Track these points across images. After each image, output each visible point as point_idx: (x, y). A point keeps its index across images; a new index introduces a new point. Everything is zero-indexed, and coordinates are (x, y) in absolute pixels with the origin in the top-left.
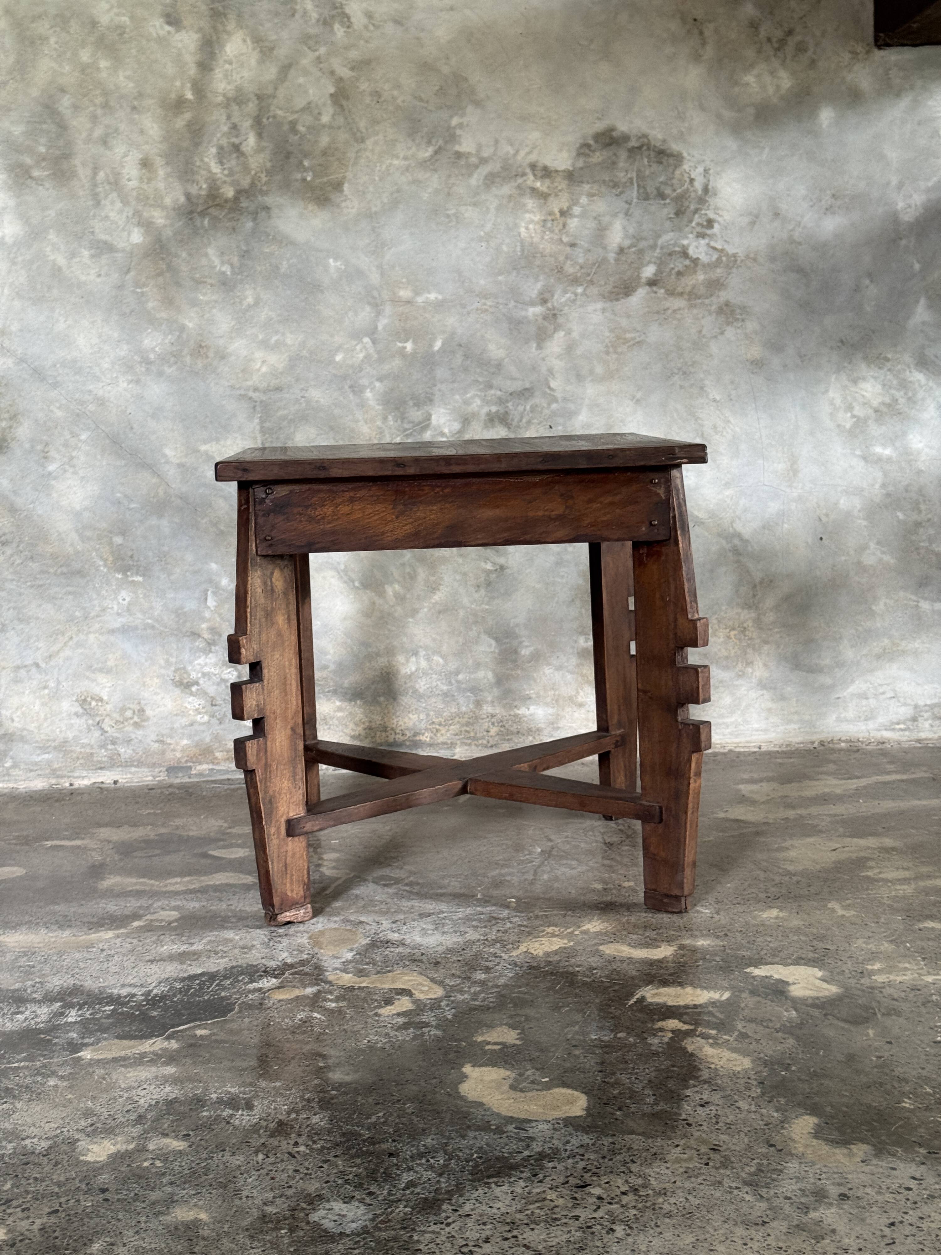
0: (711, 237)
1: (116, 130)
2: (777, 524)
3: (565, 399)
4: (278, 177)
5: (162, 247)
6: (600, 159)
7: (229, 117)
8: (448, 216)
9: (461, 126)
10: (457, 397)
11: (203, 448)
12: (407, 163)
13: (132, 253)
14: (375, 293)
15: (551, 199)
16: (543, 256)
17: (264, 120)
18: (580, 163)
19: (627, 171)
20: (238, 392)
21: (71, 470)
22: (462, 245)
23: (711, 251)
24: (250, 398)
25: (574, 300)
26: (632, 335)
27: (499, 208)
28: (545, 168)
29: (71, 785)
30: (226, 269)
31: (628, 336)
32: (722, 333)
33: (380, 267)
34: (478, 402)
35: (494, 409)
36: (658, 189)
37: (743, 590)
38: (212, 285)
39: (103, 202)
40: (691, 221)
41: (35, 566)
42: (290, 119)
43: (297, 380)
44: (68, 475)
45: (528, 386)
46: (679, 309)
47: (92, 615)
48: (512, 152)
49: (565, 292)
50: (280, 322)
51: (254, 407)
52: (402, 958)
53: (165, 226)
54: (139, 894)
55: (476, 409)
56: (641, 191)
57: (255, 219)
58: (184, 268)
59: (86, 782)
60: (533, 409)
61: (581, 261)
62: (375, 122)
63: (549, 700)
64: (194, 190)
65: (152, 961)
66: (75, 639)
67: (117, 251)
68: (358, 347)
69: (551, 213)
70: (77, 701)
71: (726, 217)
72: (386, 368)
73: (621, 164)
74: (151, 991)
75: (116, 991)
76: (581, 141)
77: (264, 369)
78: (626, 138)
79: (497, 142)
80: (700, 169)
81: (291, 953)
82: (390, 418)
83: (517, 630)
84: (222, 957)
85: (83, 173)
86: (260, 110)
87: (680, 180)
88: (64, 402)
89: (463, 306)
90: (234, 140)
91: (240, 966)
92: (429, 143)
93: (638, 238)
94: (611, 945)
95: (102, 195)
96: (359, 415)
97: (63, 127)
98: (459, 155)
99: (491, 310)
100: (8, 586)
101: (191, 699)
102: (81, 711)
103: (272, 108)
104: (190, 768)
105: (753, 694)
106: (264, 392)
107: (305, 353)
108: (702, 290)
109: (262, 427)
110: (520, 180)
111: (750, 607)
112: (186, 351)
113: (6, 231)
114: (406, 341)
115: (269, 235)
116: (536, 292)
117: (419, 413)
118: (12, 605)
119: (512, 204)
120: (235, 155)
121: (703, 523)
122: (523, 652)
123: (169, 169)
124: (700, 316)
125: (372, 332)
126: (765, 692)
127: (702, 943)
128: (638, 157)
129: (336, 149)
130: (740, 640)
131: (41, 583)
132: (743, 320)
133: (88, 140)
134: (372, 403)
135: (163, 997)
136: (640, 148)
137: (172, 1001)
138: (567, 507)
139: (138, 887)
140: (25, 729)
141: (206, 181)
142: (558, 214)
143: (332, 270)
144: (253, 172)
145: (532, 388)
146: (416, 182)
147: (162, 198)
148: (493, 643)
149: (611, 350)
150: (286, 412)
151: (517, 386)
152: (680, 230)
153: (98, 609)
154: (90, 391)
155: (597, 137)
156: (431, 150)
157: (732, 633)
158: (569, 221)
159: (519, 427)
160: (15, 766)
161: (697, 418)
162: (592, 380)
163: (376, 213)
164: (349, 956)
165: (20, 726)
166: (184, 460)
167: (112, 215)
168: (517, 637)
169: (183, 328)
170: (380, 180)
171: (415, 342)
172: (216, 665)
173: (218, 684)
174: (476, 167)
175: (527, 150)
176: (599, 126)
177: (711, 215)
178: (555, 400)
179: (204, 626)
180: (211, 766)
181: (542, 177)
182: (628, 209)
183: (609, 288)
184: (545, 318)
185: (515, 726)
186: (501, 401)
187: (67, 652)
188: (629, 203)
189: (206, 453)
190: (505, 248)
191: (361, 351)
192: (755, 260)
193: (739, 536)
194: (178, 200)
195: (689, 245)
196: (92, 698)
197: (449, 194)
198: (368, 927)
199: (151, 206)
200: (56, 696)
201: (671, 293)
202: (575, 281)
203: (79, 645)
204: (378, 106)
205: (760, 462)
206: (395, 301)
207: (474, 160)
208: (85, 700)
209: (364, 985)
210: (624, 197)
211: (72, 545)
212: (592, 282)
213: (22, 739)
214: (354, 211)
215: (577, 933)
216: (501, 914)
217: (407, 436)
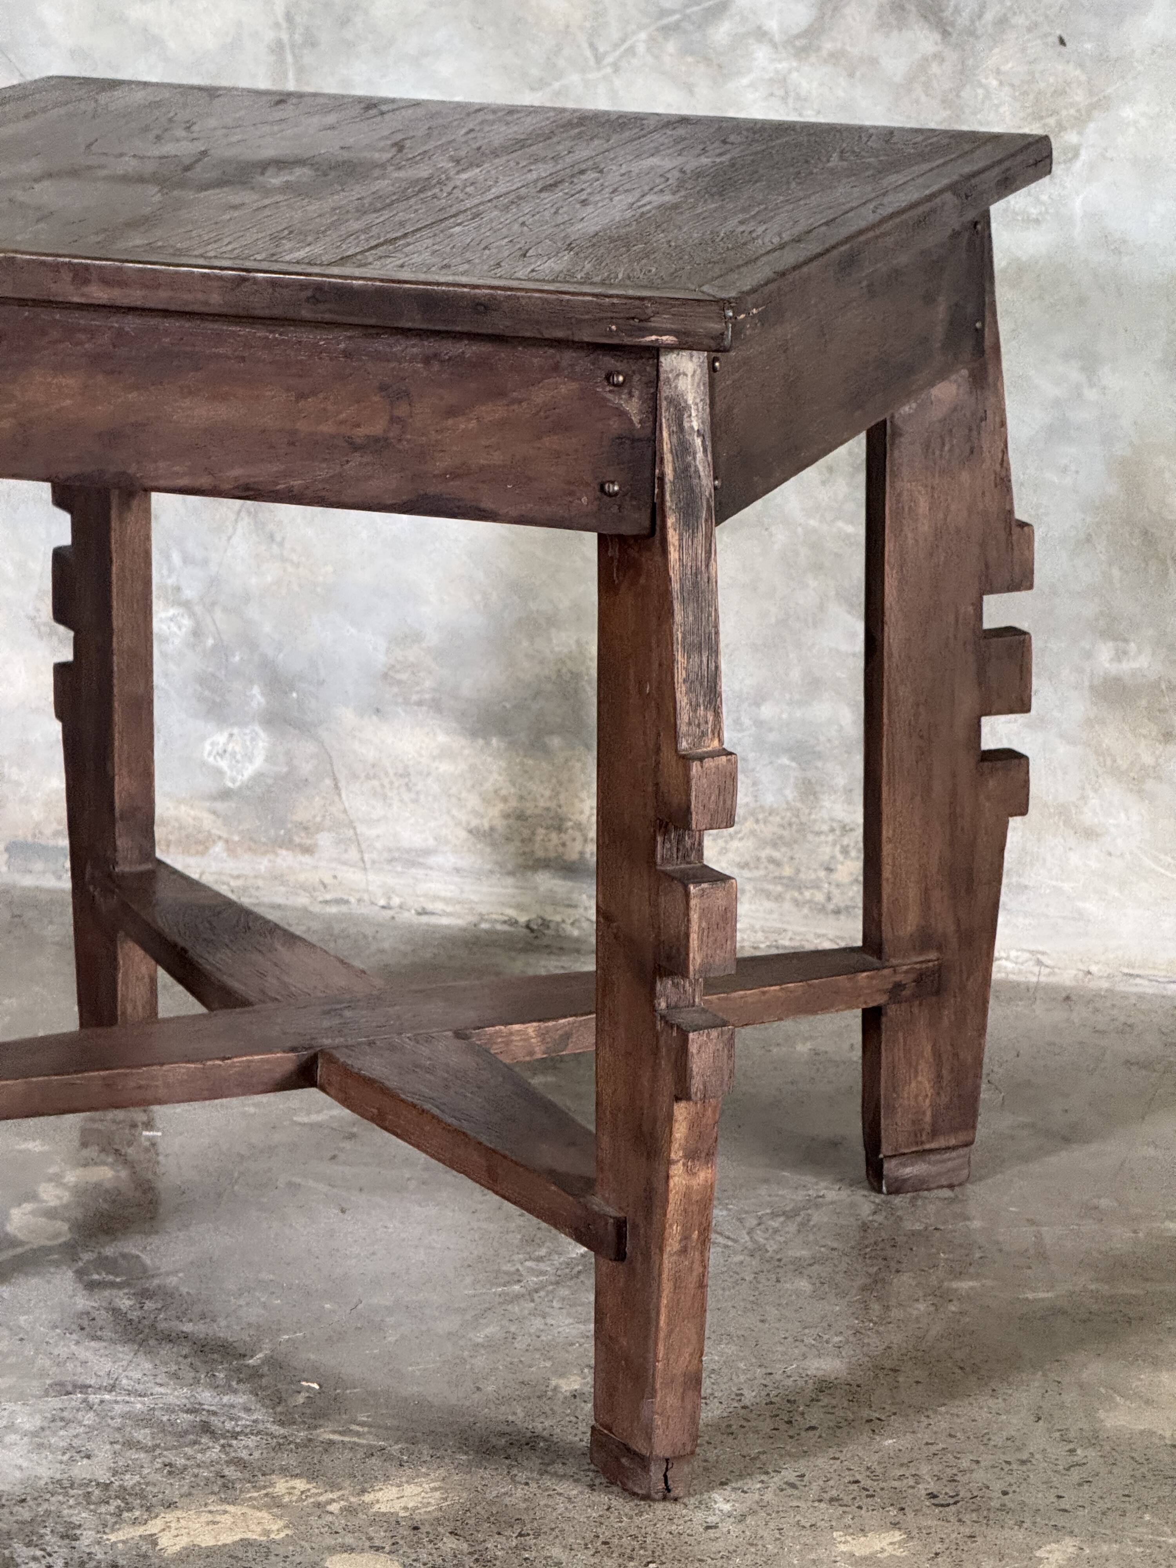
94: (363, 1558)
138: (393, 420)
159: (972, 33)
215: (334, 1507)
216: (237, 1419)
217: (667, 31)
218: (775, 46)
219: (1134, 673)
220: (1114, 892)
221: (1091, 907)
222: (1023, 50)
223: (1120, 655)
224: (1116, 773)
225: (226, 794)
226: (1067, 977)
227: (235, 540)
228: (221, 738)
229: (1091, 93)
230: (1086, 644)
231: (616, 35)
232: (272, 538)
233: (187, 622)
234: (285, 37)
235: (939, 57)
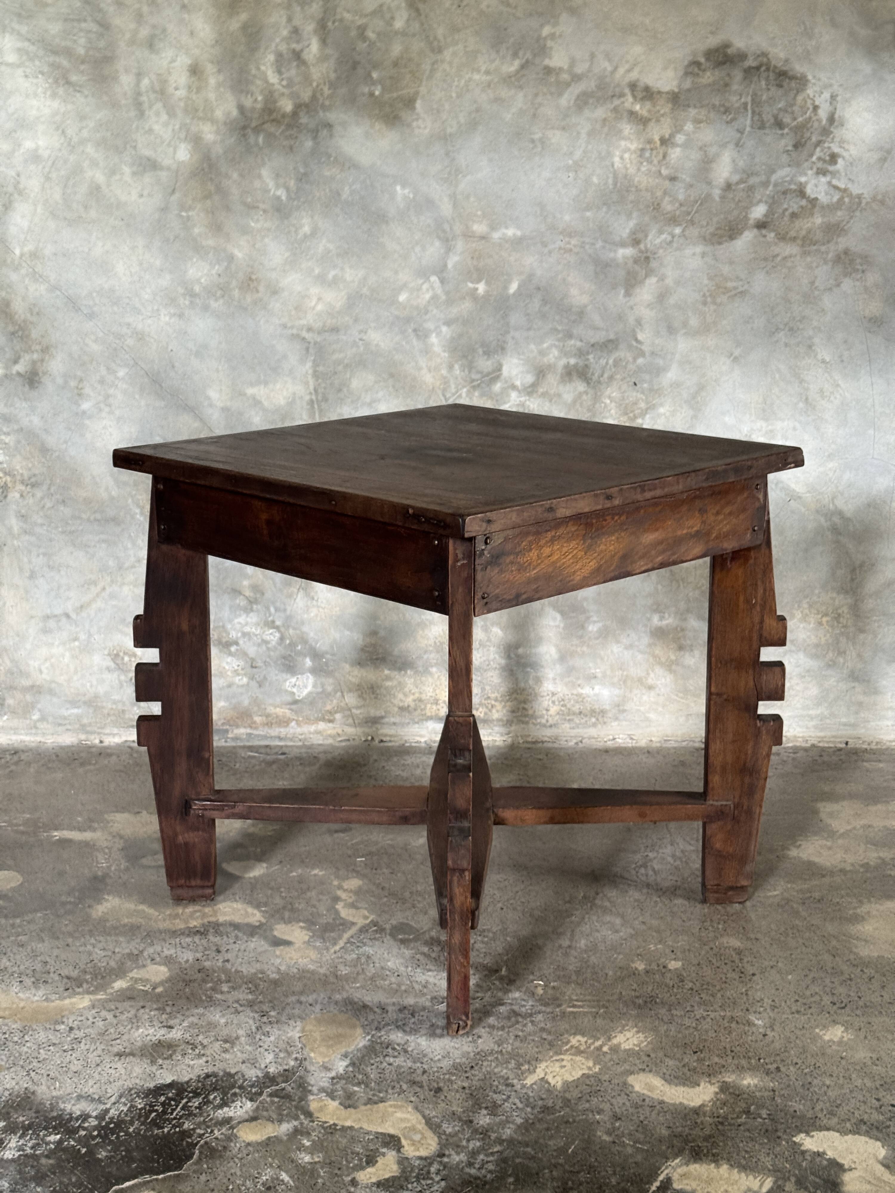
0: (834, 174)
1: (164, 30)
2: (885, 502)
3: (653, 353)
4: (343, 91)
5: (211, 166)
6: (711, 80)
7: (290, 20)
8: (533, 141)
9: (552, 36)
10: (532, 346)
11: (250, 391)
12: (489, 78)
13: (177, 171)
14: (446, 227)
15: (652, 124)
16: (638, 190)
17: (330, 24)
18: (688, 84)
19: (741, 95)
20: (290, 332)
21: (107, 409)
22: (546, 174)
23: (832, 191)
24: (304, 339)
25: (671, 242)
26: (734, 284)
27: (590, 134)
28: (647, 89)
29: (101, 742)
30: (281, 193)
31: (730, 284)
32: (838, 285)
33: (453, 197)
34: (555, 352)
35: (572, 361)
36: (776, 117)
37: (840, 572)
38: (265, 211)
39: (147, 113)
40: (811, 155)
41: (67, 511)
42: (359, 23)
43: (356, 320)
44: (104, 414)
45: (612, 336)
46: (791, 256)
47: (127, 565)
48: (609, 69)
49: (660, 232)
50: (338, 255)
51: (307, 349)
52: (400, 1074)
53: (215, 143)
54: (132, 930)
55: (553, 360)
56: (756, 118)
57: (315, 138)
58: (235, 191)
59: (117, 740)
60: (616, 363)
61: (681, 197)
62: (455, 29)
63: (616, 680)
64: (248, 102)
65: (120, 1055)
66: (108, 590)
67: (162, 169)
68: (425, 287)
69: (650, 141)
70: (109, 655)
71: (853, 151)
72: (455, 311)
73: (735, 87)
74: (107, 1111)
75: (68, 1107)
76: (690, 58)
77: (320, 307)
78: (742, 56)
79: (593, 56)
80: (826, 95)
81: (276, 1056)
82: (457, 367)
83: (585, 604)
84: (200, 1056)
85: (126, 81)
86: (325, 12)
87: (801, 107)
88: (101, 334)
89: (545, 245)
90: (294, 46)
91: (215, 1075)
92: (515, 55)
93: (748, 173)
94: (642, 1076)
95: (146, 106)
96: (423, 362)
97: (105, 26)
98: (548, 71)
99: (576, 250)
100: (38, 530)
101: (229, 659)
102: (112, 665)
103: (339, 10)
104: (227, 731)
105: (843, 686)
106: (319, 333)
107: (365, 291)
108: (819, 235)
109: (315, 372)
110: (616, 102)
111: (847, 592)
112: (234, 283)
113: (41, 143)
114: (479, 281)
115: (330, 156)
116: (627, 231)
117: (489, 363)
118: (42, 550)
119: (606, 129)
120: (295, 64)
121: (800, 498)
122: (590, 628)
123: (221, 78)
124: (814, 265)
125: (441, 271)
126: (856, 684)
127: (749, 1081)
128: (755, 79)
129: (410, 60)
130: (832, 627)
131: (73, 528)
132: (863, 272)
133: (132, 42)
134: (437, 349)
135: (120, 1124)
136: (758, 68)
137: (127, 1134)
139: (133, 920)
140: (54, 682)
141: (261, 92)
142: (658, 142)
143: (399, 198)
144: (315, 84)
145: (617, 340)
146: (498, 100)
147: (213, 111)
148: (558, 616)
149: (709, 299)
150: (342, 355)
151: (599, 337)
152: (798, 165)
153: (132, 559)
154: (129, 325)
155: (709, 54)
156: (517, 63)
157: (825, 619)
158: (670, 151)
159: (599, 382)
160: (43, 719)
161: (801, 381)
162: (685, 334)
163: (450, 135)
164: (341, 1066)
165: (48, 678)
166: (228, 404)
167: (156, 127)
168: (584, 611)
169: (231, 258)
170: (459, 96)
171: (488, 283)
172: (257, 624)
173: (259, 645)
174: (568, 85)
175: (627, 67)
176: (713, 42)
177: (836, 149)
178: (642, 354)
179: (246, 583)
180: (249, 731)
181: (642, 99)
182: (740, 139)
183: (711, 229)
184: (636, 262)
185: (577, 706)
186: (581, 353)
187: (99, 604)
188: (741, 132)
189: (254, 398)
190: (595, 180)
191: (428, 290)
192: (882, 202)
193: (840, 513)
194: (229, 113)
195: (806, 183)
196: (125, 653)
197: (534, 115)
198: (371, 1017)
199: (200, 119)
200: (87, 649)
201: (782, 238)
202: (673, 220)
203: (112, 596)
204: (459, 11)
205: (871, 432)
206: (468, 235)
207: (565, 77)
208: (117, 655)
209: (348, 1124)
210: (736, 125)
211: (107, 489)
212: (692, 222)
213: (51, 692)
214: (427, 131)
215: (605, 1049)
216: (524, 1006)
217: (474, 388)
218: (519, 391)
219: (667, 625)
220: (660, 709)
221: (652, 716)
222: (620, 388)
223: (662, 618)
224: (661, 664)
225: (296, 702)
226: (643, 743)
227: (298, 600)
228: (293, 680)
229: (647, 403)
230: (648, 615)
231: (453, 391)
232: (313, 599)
233: (278, 635)
234: (314, 397)
235: (586, 393)
